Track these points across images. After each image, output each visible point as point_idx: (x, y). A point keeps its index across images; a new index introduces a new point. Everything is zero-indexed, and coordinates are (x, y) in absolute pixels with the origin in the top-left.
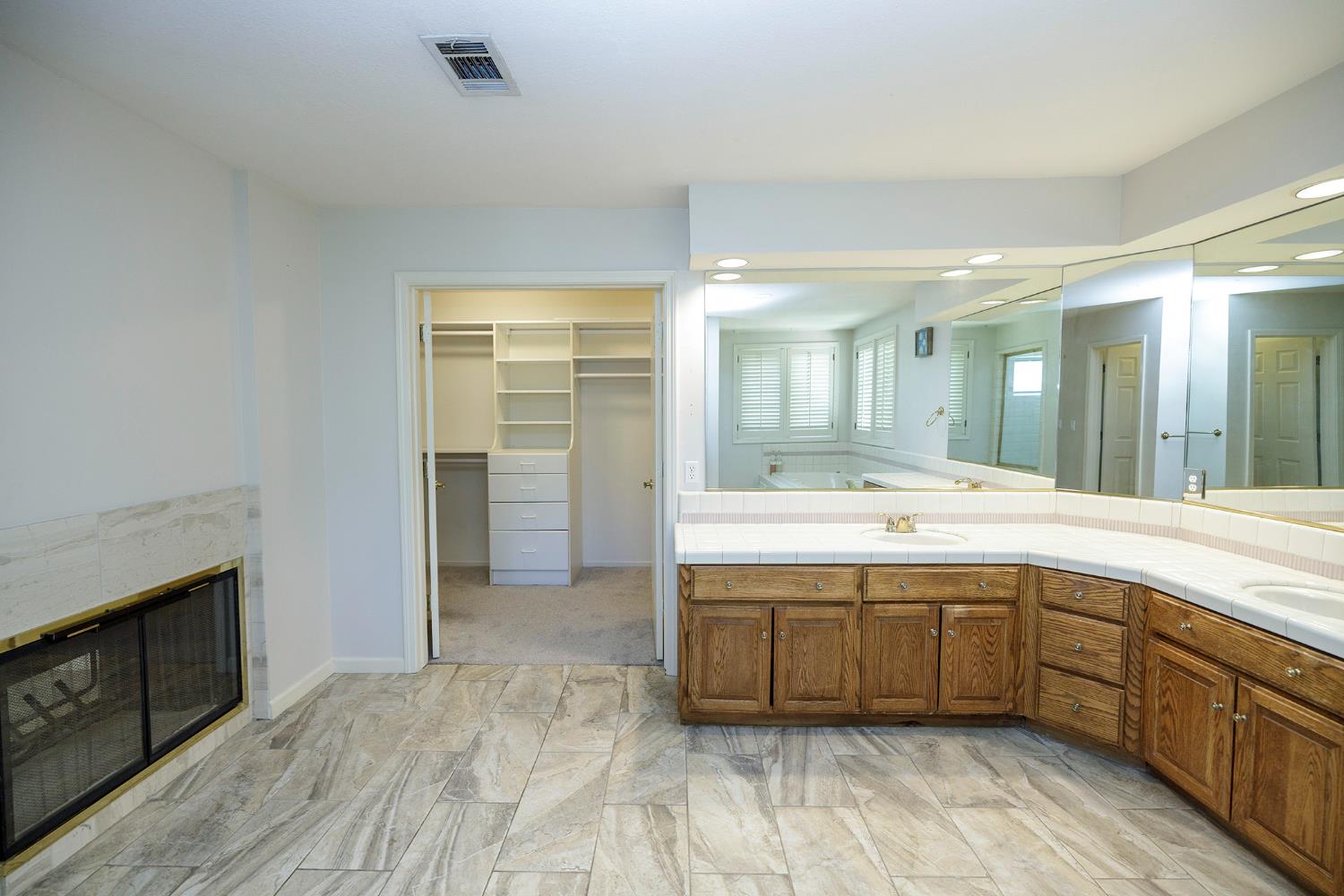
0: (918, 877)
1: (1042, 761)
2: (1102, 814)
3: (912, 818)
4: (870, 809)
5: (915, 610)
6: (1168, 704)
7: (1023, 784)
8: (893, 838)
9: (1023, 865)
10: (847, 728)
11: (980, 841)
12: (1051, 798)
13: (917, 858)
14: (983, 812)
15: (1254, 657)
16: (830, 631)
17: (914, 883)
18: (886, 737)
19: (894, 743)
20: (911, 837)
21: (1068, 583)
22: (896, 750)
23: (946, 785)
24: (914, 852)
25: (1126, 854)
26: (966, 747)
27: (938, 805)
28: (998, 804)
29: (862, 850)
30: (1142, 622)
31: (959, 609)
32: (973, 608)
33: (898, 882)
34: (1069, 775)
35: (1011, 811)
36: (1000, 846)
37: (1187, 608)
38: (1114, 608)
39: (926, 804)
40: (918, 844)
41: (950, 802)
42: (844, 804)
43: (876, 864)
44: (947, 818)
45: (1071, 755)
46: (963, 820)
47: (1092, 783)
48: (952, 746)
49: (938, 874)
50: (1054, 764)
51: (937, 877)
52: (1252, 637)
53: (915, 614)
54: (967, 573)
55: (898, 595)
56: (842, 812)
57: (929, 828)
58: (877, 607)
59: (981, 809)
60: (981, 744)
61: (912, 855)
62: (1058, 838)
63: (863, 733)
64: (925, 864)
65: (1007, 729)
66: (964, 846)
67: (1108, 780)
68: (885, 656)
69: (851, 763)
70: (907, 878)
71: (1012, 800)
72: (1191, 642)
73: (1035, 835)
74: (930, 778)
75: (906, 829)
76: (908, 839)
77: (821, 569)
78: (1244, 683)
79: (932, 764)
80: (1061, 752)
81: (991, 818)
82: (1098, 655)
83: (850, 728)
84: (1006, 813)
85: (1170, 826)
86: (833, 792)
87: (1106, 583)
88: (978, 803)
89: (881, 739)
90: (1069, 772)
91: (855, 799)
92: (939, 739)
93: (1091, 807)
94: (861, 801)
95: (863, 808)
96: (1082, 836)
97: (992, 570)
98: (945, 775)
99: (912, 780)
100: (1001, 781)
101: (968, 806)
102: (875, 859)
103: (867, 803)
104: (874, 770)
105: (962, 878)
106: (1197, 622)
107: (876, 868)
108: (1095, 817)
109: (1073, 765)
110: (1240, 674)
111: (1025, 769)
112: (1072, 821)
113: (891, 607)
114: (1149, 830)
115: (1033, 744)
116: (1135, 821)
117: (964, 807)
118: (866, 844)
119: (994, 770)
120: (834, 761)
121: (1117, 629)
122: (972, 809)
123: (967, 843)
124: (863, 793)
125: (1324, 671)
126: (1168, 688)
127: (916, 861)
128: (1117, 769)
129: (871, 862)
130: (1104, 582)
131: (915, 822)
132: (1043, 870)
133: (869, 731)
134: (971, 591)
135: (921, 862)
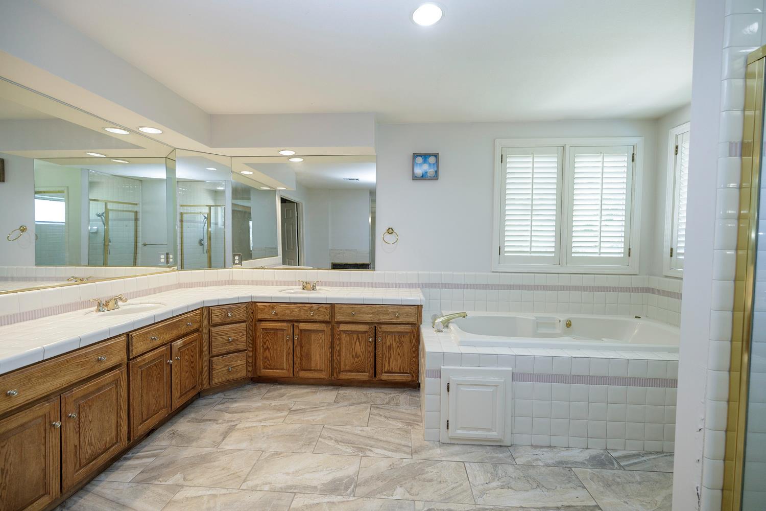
0: (246, 478)
1: (222, 404)
2: (259, 404)
3: (212, 464)
4: (190, 480)
5: (159, 353)
6: (267, 347)
7: (227, 416)
8: (218, 477)
9: (265, 438)
10: (113, 465)
11: (244, 445)
12: (242, 412)
13: (237, 473)
14: (231, 436)
15: (299, 313)
16: (109, 393)
17: (249, 480)
18: (145, 449)
19: (155, 448)
20: (223, 469)
21: (224, 310)
22: (161, 449)
23: (205, 440)
24: (233, 472)
25: (279, 409)
26: (189, 421)
27: (214, 450)
28: (231, 429)
29: (215, 496)
30: (251, 318)
31: (179, 343)
32: (186, 339)
33: (244, 487)
34: (236, 401)
35: (237, 427)
36: (252, 440)
37: (272, 305)
38: (241, 316)
39: (210, 454)
40: (229, 469)
41: (216, 444)
42: (174, 493)
43: (228, 492)
44: (223, 450)
45: (226, 395)
46: (229, 444)
47: (245, 398)
48: (183, 426)
49: (250, 469)
50: (226, 402)
51: (251, 470)
52: (298, 307)
53: (159, 355)
54: (181, 320)
55: (150, 346)
56: (179, 496)
57: (223, 460)
58: (139, 359)
59: (229, 435)
60: (193, 415)
61: (234, 474)
62: (261, 421)
63: (129, 459)
64: (242, 471)
65: (194, 403)
66: (243, 452)
67: (246, 394)
68: (145, 391)
69: (145, 476)
70: (244, 482)
71: (233, 423)
72: (276, 318)
73: (254, 426)
74: (194, 444)
75: (216, 469)
76: (223, 471)
77: (101, 345)
78: (296, 324)
79: (187, 440)
80: (223, 396)
81: (235, 435)
82: (237, 340)
83: (116, 463)
84: (238, 429)
85: (276, 393)
86: (160, 495)
87: (239, 305)
88: (225, 435)
89: (142, 452)
90: (234, 400)
91: (177, 485)
92: (173, 428)
93: (255, 405)
94: (181, 482)
95: (188, 483)
96: (263, 415)
97: (192, 314)
98: (199, 438)
99: (188, 452)
100: (220, 421)
101: (223, 439)
102: (224, 491)
103: (185, 479)
104: (163, 466)
105: (258, 460)
106: (278, 309)
107: (230, 493)
108: (259, 406)
109: (232, 397)
110: (293, 322)
111: (221, 411)
112: (257, 413)
113: (146, 356)
114: (274, 398)
115: (211, 401)
116: (268, 399)
117: (222, 441)
118: (211, 492)
119: (212, 420)
120: (134, 485)
121: (244, 324)
122: (226, 439)
123: (243, 450)
124: (178, 478)
125: (320, 309)
126: (267, 340)
127: (238, 474)
128: (244, 389)
129: (224, 494)
130: (238, 305)
131: (216, 464)
132: (270, 433)
133: (130, 455)
134: (183, 330)
135: (239, 472)
